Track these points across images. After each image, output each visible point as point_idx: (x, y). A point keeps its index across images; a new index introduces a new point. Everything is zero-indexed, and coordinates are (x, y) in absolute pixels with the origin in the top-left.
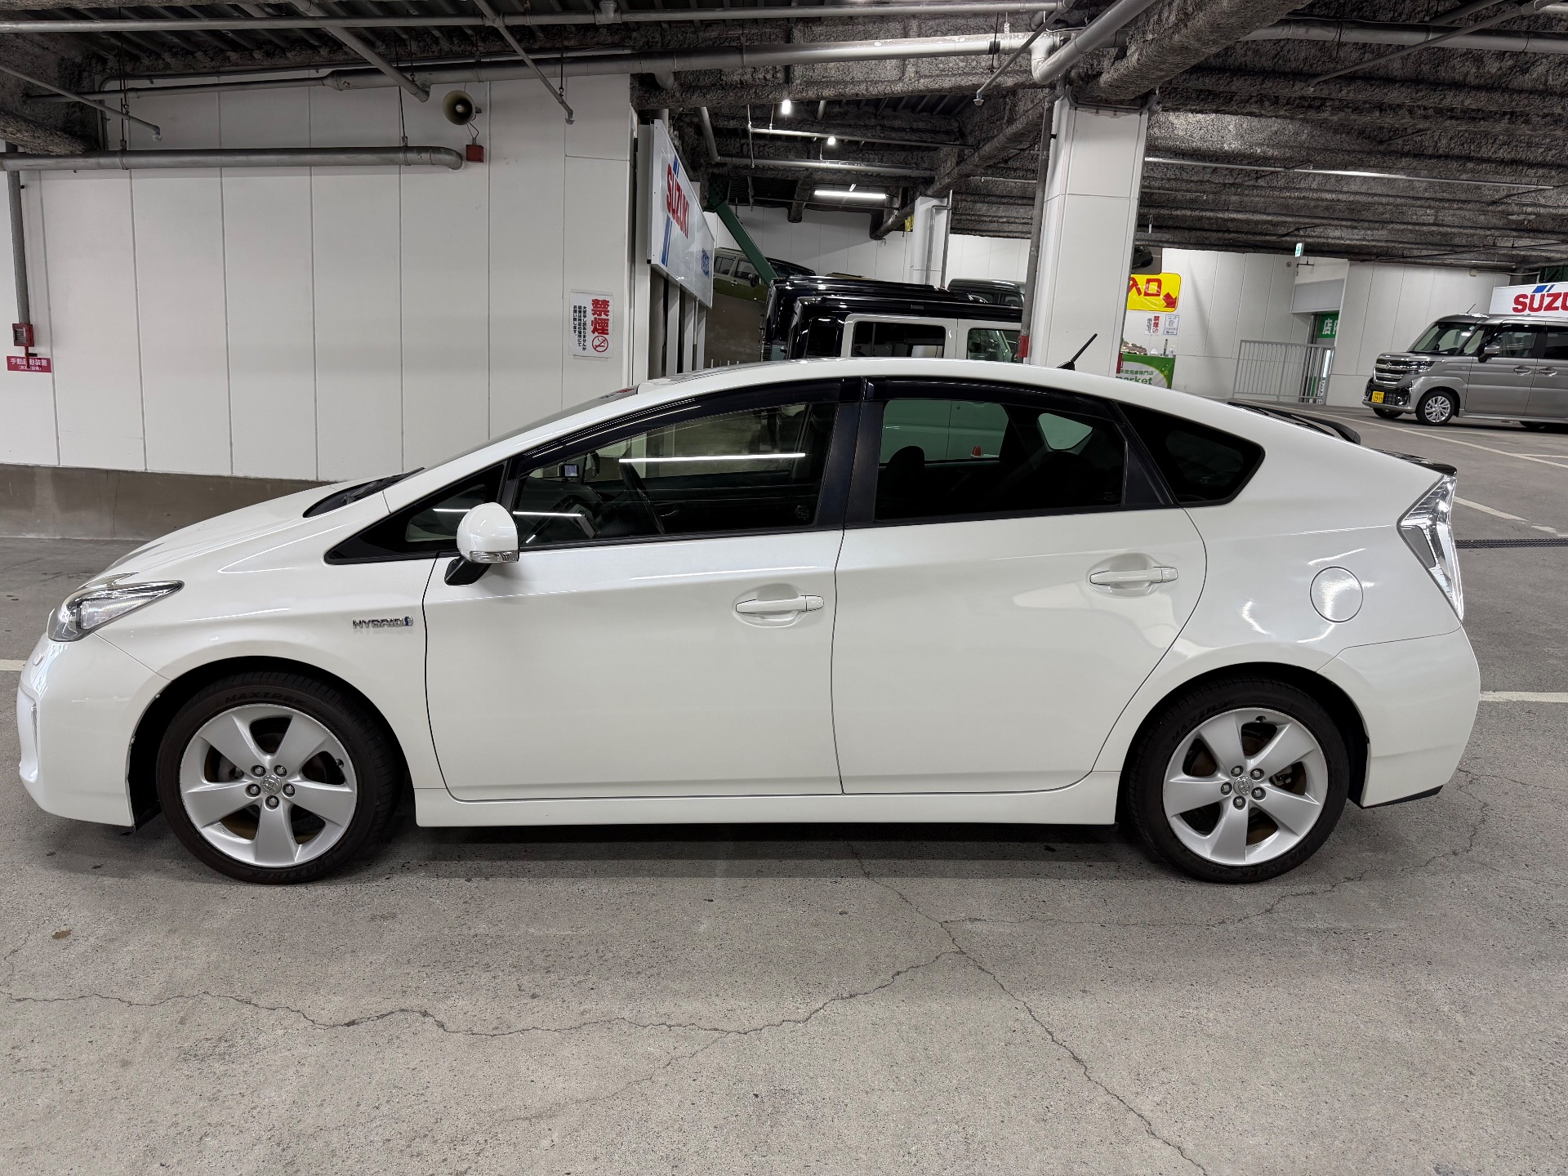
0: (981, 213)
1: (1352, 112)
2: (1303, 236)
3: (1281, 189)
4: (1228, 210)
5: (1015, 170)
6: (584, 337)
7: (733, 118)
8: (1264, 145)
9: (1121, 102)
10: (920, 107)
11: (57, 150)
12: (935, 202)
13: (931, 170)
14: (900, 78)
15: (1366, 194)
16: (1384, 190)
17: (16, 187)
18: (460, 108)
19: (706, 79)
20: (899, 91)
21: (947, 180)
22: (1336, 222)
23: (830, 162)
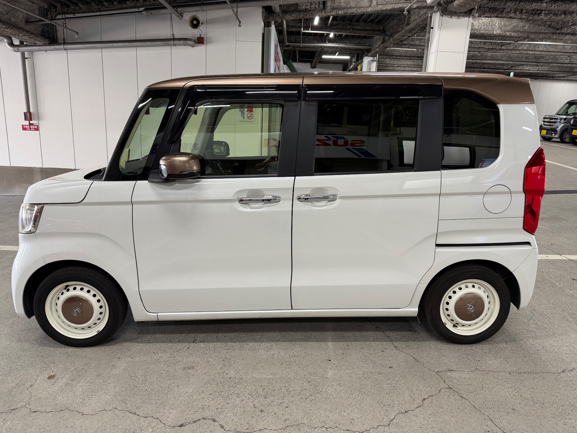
0: (387, 63)
1: (553, 15)
2: (514, 70)
3: (511, 50)
4: (487, 59)
5: (405, 45)
6: (244, 113)
7: (295, 27)
8: (510, 31)
9: (461, 13)
10: (368, 21)
11: (38, 43)
12: (371, 58)
13: (370, 46)
14: (370, 6)
15: (546, 51)
16: (554, 50)
17: (24, 58)
18: (195, 22)
19: (292, 8)
20: (370, 11)
21: (378, 49)
22: (530, 63)
23: (331, 44)
